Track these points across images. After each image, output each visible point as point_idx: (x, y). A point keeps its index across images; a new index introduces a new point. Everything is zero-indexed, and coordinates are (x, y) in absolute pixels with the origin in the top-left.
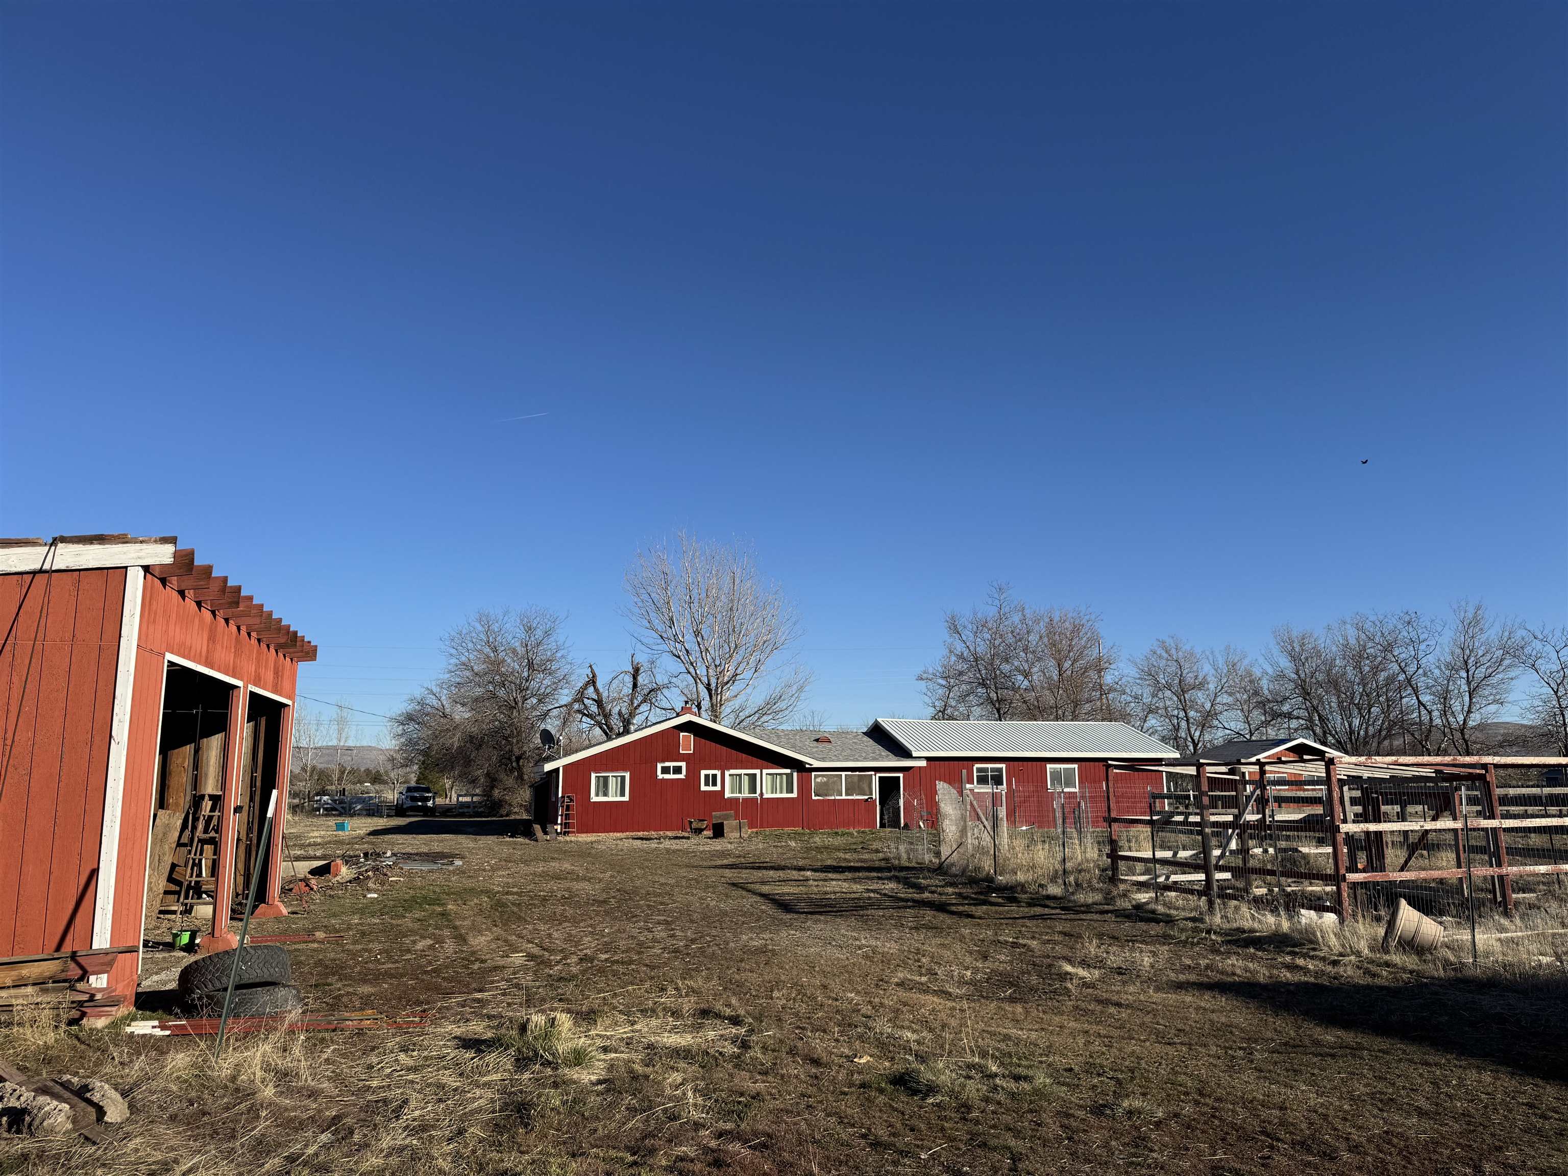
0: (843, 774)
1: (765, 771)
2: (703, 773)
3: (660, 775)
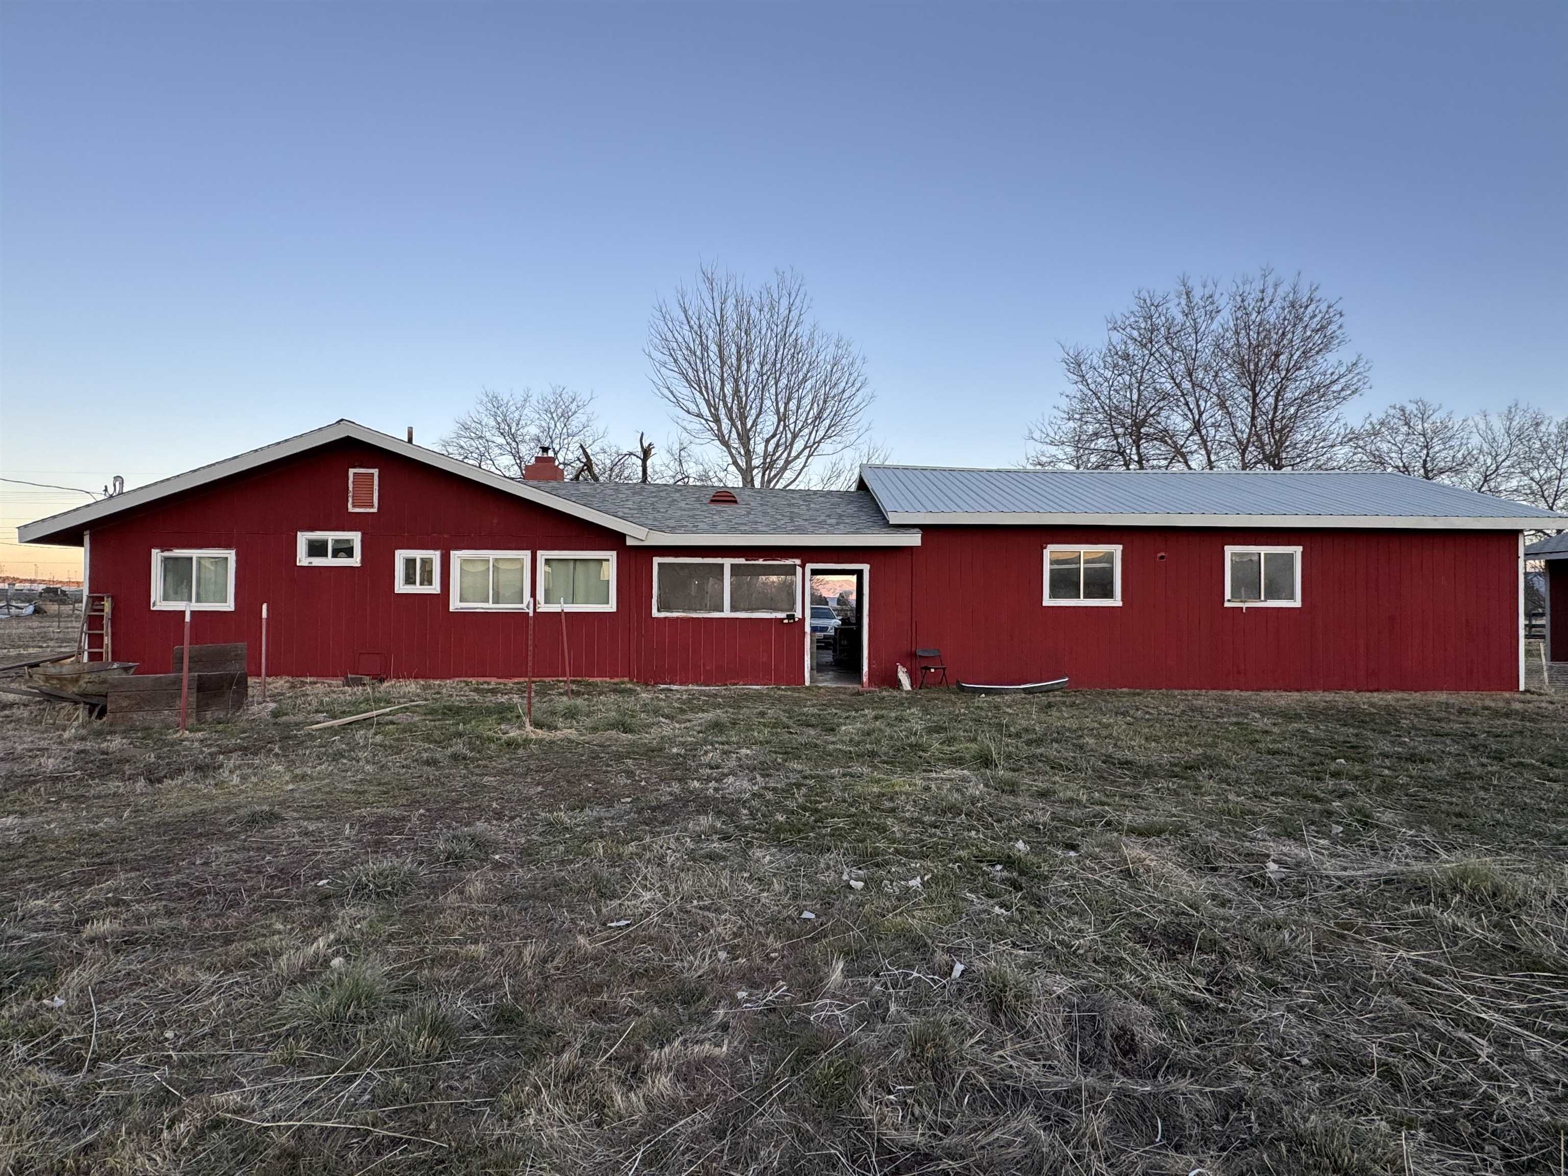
0: (728, 562)
1: (542, 555)
2: (401, 556)
3: (303, 559)
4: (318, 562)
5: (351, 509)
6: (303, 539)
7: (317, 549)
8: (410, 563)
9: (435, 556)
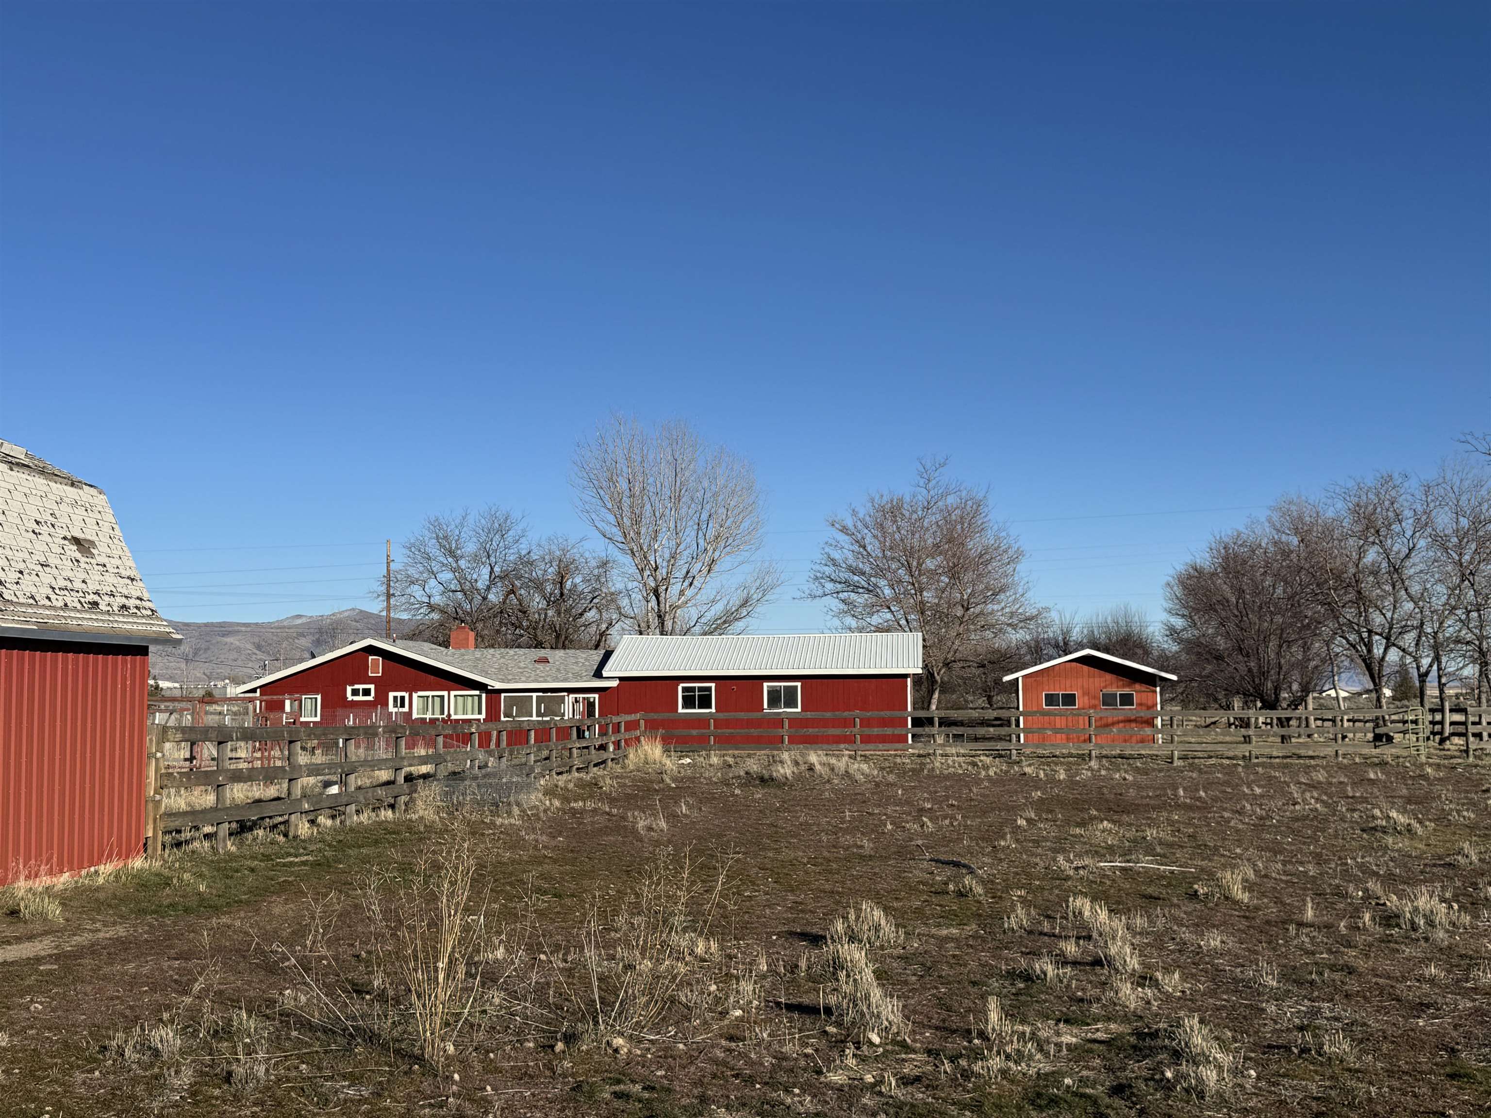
0: (534, 695)
1: (453, 693)
2: (391, 695)
3: (350, 697)
4: (356, 698)
5: (370, 675)
6: (349, 689)
7: (355, 692)
8: (395, 698)
9: (406, 695)
